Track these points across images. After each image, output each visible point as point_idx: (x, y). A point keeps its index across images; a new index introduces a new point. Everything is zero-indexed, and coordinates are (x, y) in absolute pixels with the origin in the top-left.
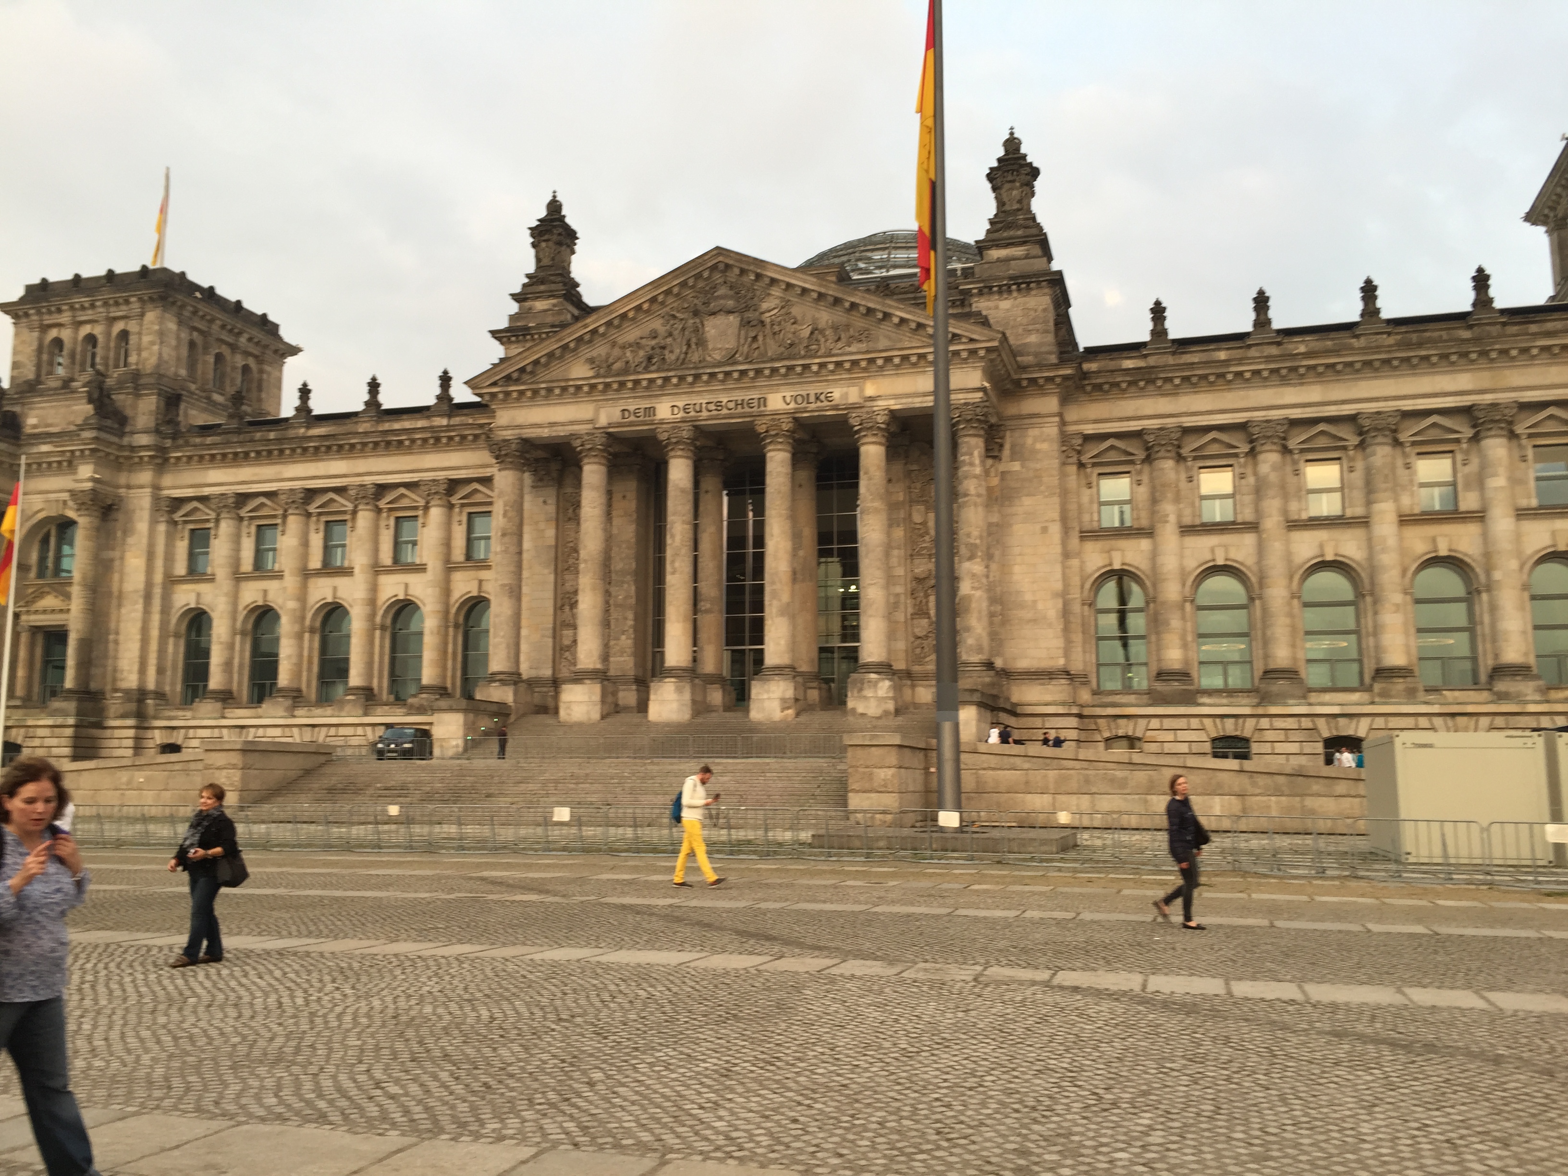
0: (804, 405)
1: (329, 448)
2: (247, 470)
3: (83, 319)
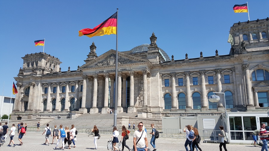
0: (123, 70)
1: (63, 77)
2: (52, 79)
3: (32, 59)
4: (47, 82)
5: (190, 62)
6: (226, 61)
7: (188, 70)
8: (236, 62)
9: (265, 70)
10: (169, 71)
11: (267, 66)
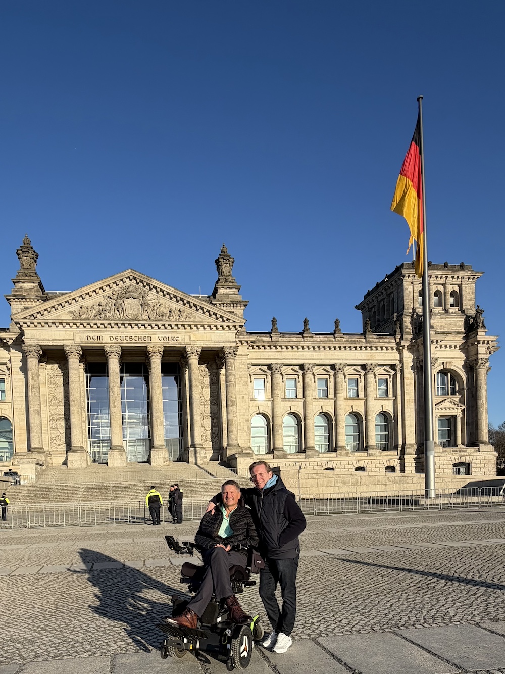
0: (167, 341)
6: (387, 349)
7: (310, 358)
10: (269, 358)
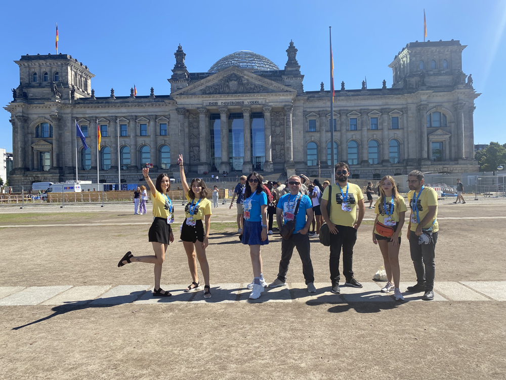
0: (253, 104)
1: (122, 107)
2: (98, 111)
3: (43, 67)
4: (87, 116)
5: (348, 96)
6: (397, 98)
7: (345, 107)
8: (410, 101)
9: (443, 114)
10: (318, 108)
11: (446, 108)
